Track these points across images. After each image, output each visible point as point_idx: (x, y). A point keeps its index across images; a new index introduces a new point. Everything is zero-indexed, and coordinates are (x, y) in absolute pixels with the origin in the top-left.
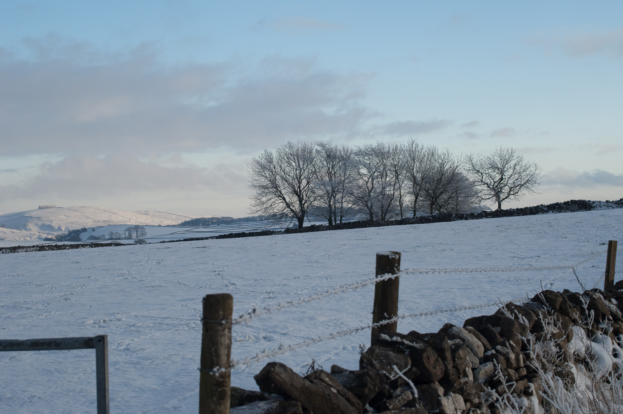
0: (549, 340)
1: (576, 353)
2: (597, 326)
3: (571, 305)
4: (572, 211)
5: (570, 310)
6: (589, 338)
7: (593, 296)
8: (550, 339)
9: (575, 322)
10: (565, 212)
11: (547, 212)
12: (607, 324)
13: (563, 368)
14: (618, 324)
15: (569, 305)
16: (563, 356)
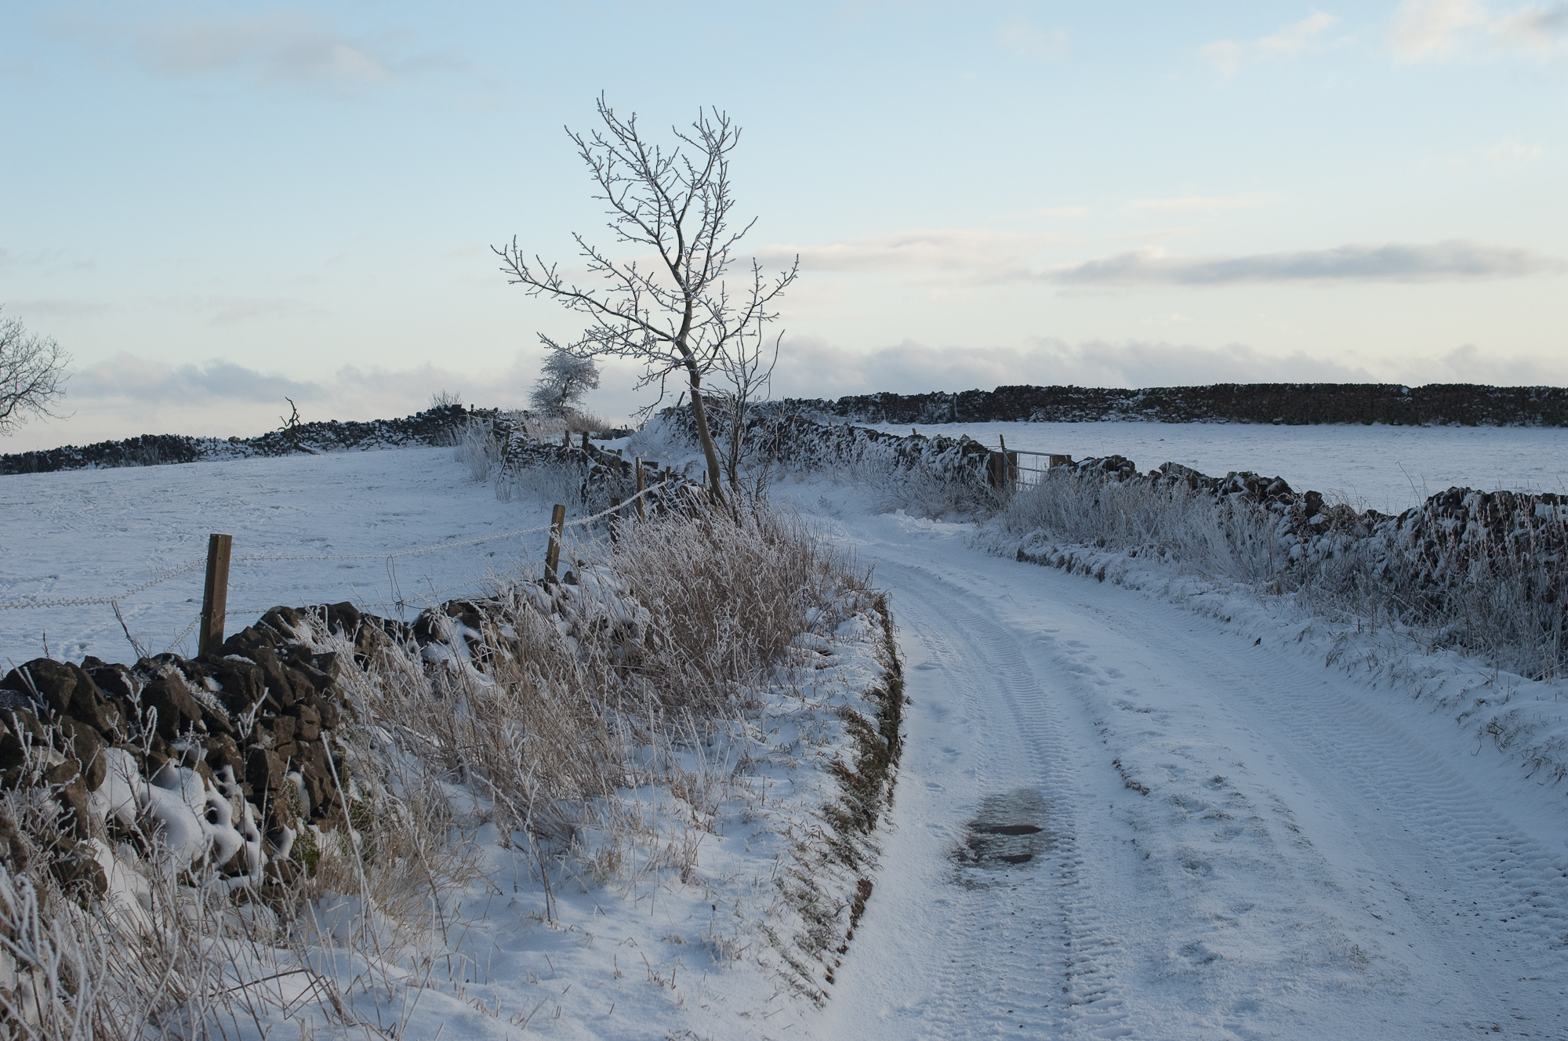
0: (37, 784)
1: (112, 816)
2: (168, 746)
3: (102, 697)
4: (146, 463)
5: (97, 708)
6: (145, 776)
7: (159, 673)
8: (41, 784)
9: (109, 738)
10: (128, 465)
11: (83, 465)
12: (193, 742)
13: (72, 854)
14: (220, 740)
15: (96, 694)
16: (75, 824)
